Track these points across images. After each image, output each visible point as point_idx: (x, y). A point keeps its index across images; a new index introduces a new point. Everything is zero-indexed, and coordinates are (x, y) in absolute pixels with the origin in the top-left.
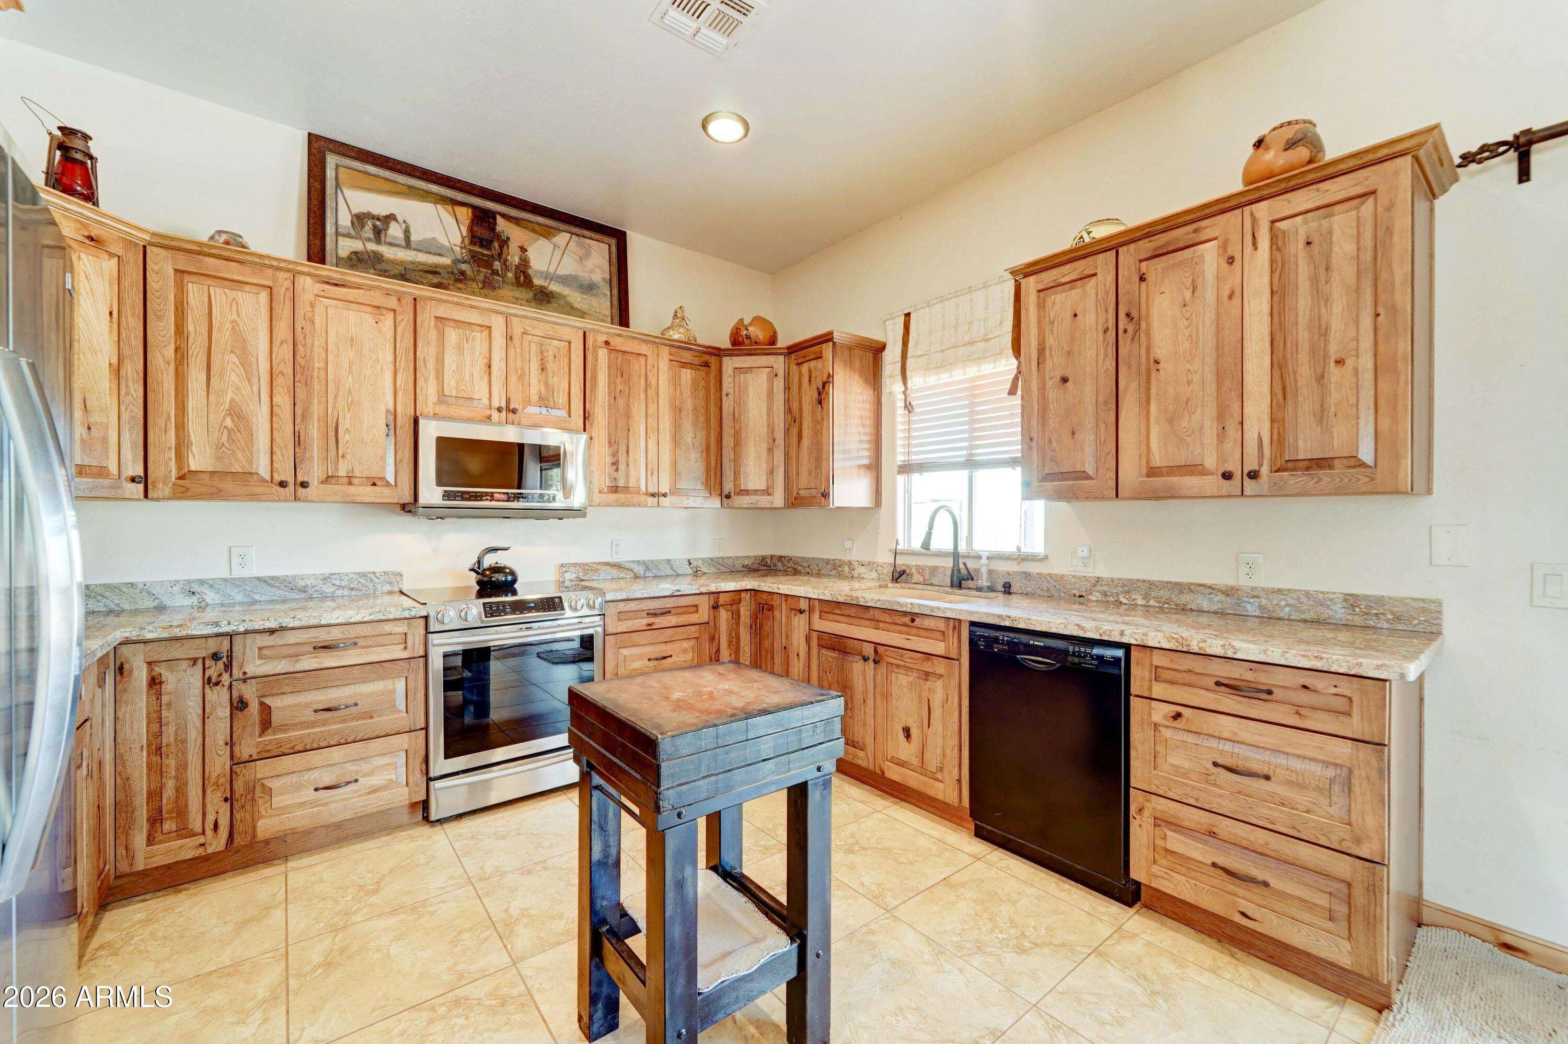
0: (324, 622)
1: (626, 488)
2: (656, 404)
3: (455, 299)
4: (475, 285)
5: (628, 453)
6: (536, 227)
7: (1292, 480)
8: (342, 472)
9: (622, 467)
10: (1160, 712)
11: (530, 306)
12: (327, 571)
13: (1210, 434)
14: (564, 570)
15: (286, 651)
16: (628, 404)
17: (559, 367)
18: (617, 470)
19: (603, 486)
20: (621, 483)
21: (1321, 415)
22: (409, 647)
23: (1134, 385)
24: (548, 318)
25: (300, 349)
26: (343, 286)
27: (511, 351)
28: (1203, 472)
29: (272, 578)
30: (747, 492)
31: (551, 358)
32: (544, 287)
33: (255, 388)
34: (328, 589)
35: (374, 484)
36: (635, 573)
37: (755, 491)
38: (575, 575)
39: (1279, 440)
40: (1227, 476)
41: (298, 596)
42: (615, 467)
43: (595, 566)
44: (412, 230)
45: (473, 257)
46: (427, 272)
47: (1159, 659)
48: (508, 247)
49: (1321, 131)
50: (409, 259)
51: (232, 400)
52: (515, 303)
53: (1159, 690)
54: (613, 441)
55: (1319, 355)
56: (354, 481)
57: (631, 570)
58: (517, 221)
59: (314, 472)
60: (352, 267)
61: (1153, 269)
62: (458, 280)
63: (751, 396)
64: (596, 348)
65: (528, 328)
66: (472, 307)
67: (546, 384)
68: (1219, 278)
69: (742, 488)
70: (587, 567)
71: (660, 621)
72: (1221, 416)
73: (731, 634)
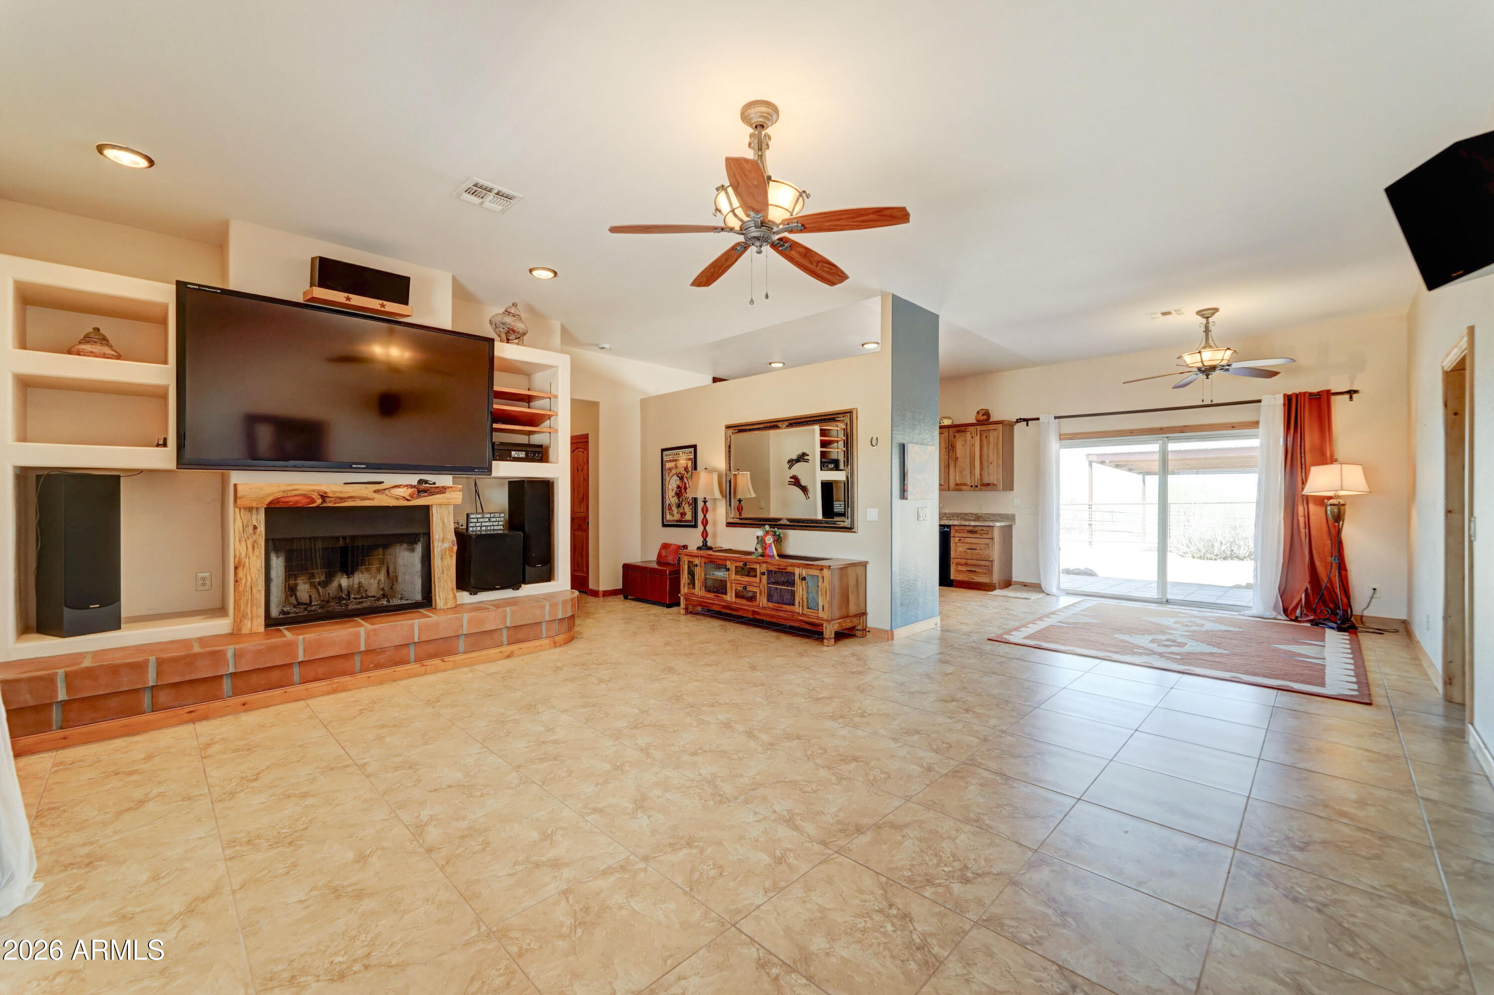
7: (984, 488)
10: (957, 539)
13: (969, 476)
21: (988, 475)
23: (953, 463)
28: (967, 485)
39: (981, 479)
40: (972, 486)
47: (957, 528)
49: (990, 412)
53: (957, 535)
55: (988, 461)
61: (957, 435)
68: (970, 441)
72: (971, 472)
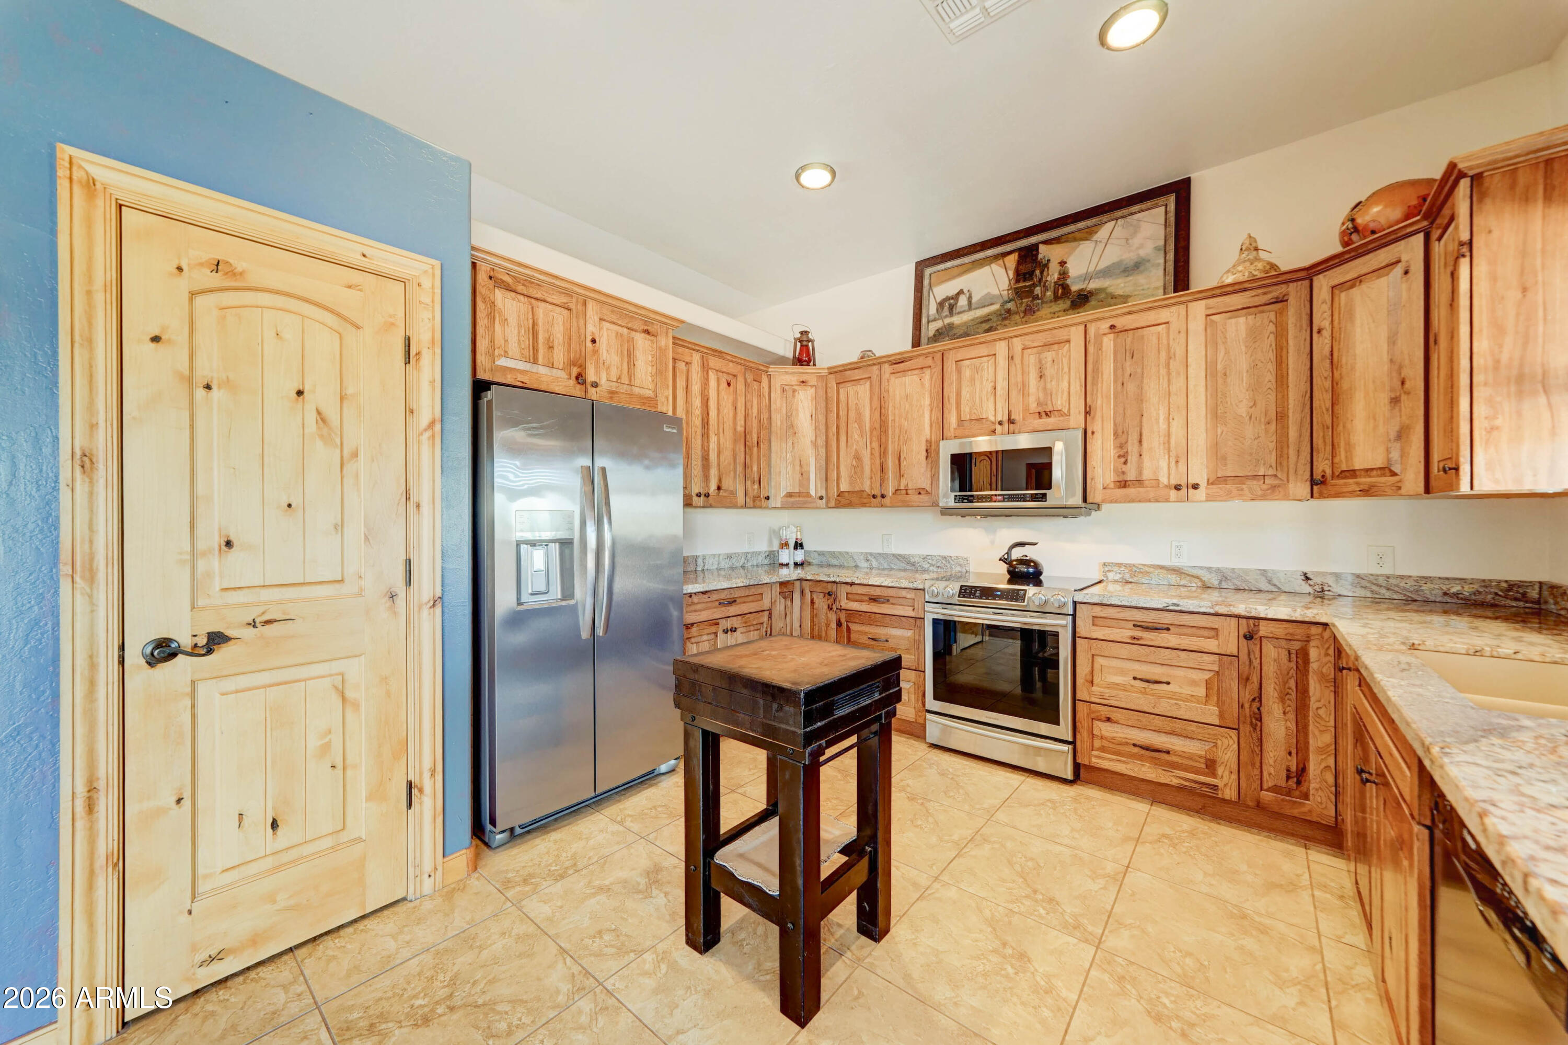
0: (870, 583)
1: (1139, 482)
2: (1183, 377)
3: (969, 343)
4: (1017, 317)
5: (1140, 442)
6: (1078, 235)
8: (902, 487)
9: (1133, 458)
11: (1067, 315)
12: (925, 553)
14: (1106, 569)
15: (857, 597)
16: (1140, 387)
17: (1058, 369)
18: (1125, 463)
19: (1108, 482)
20: (1131, 476)
22: (916, 608)
24: (1044, 327)
25: (883, 410)
26: (902, 362)
27: (1013, 369)
29: (900, 555)
30: (1353, 473)
31: (1049, 365)
32: (1082, 290)
33: (864, 440)
34: (926, 566)
35: (920, 493)
36: (1203, 582)
37: (1367, 470)
38: (1120, 576)
41: (911, 568)
42: (1123, 460)
43: (1146, 569)
44: (973, 295)
45: (1016, 293)
46: (982, 323)
48: (1048, 268)
50: (970, 318)
51: (856, 450)
52: (1052, 318)
54: (1120, 431)
56: (909, 492)
57: (1198, 577)
58: (1057, 240)
59: (890, 489)
60: (936, 341)
62: (1005, 319)
63: (1358, 322)
64: (1099, 336)
65: (1027, 343)
66: (981, 343)
67: (1045, 389)
69: (1344, 468)
70: (1135, 569)
71: (1149, 637)
73: (1285, 683)
